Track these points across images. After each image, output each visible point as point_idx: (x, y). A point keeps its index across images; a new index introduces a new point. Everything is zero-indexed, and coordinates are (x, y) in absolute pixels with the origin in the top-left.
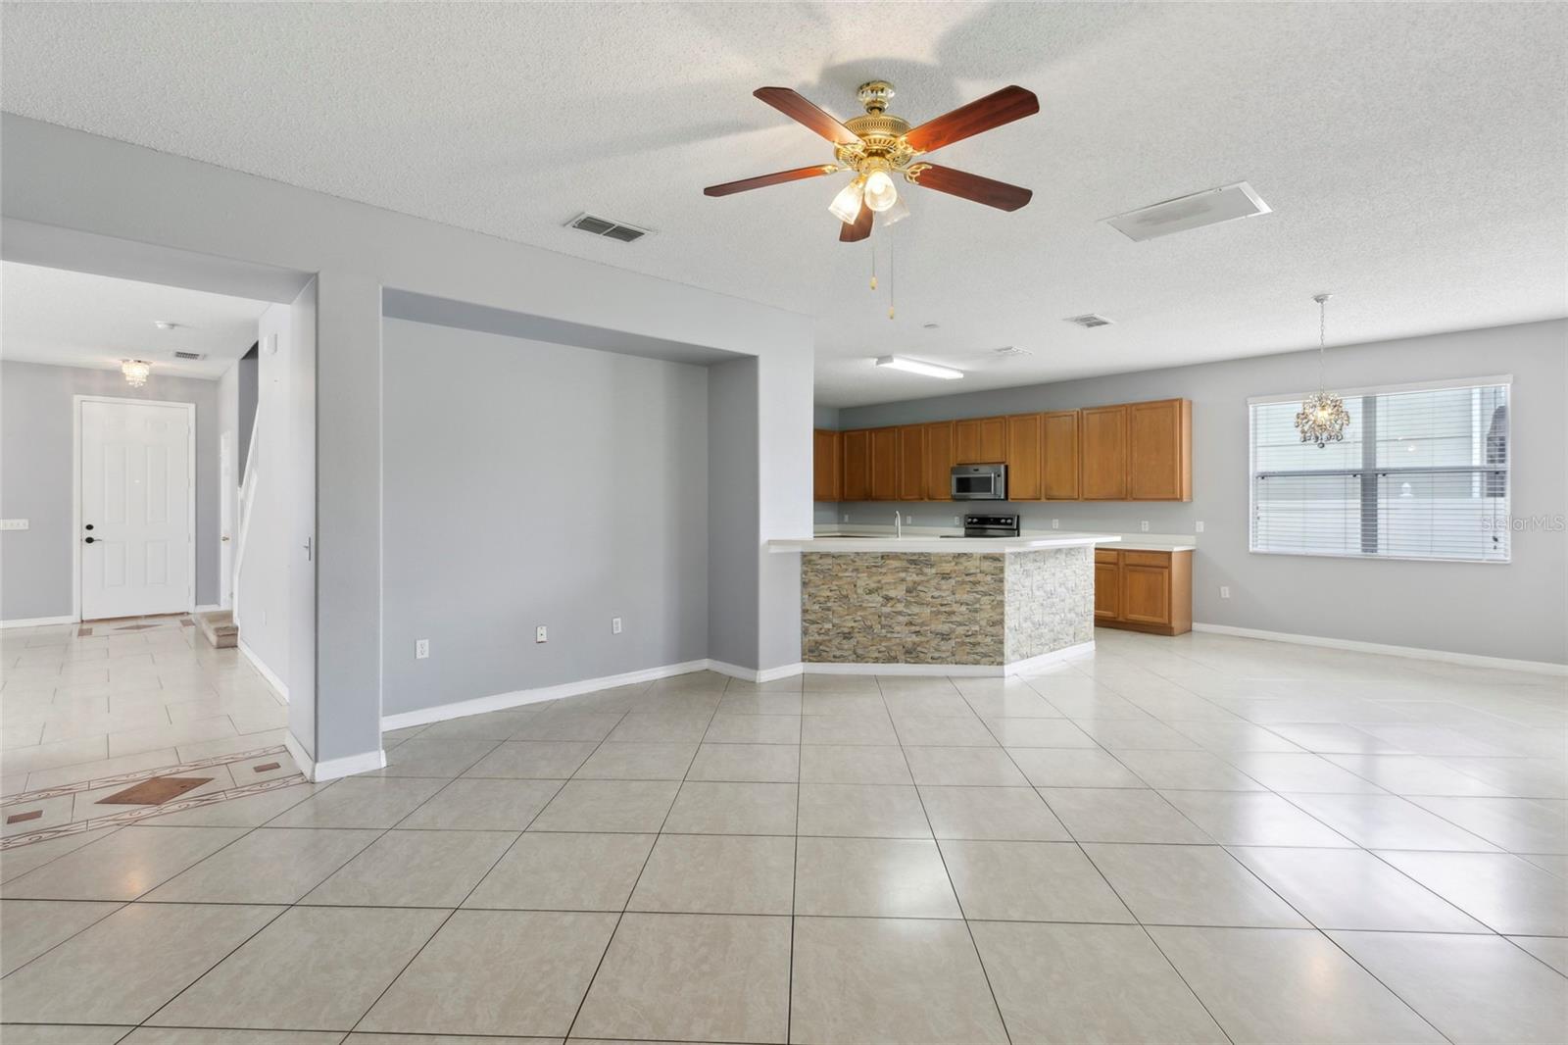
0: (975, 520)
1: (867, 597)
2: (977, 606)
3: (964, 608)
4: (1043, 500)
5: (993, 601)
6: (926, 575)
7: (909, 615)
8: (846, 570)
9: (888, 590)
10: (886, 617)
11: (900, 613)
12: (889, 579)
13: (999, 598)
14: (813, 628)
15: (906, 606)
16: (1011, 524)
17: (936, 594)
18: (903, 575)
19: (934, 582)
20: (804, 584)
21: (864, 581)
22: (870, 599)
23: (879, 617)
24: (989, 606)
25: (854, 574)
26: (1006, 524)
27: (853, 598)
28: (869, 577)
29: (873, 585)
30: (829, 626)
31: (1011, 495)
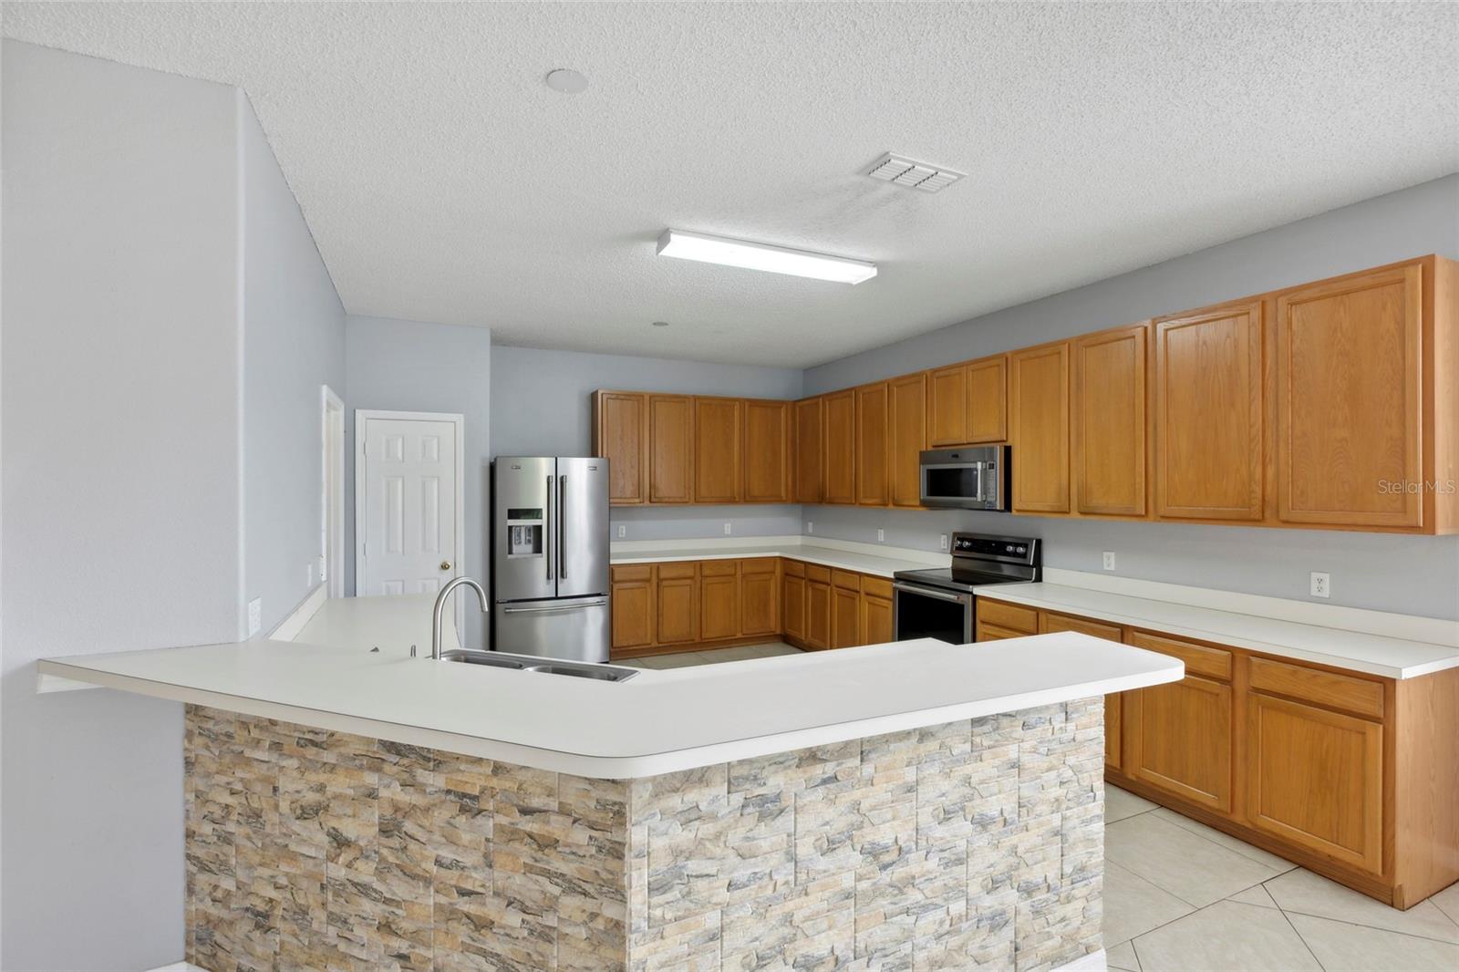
0: (967, 544)
1: (297, 826)
2: (550, 920)
3: (513, 919)
4: (1075, 515)
5: (594, 916)
6: (420, 788)
7: (387, 901)
8: (259, 741)
9: (338, 817)
10: (337, 894)
11: (364, 890)
12: (340, 784)
13: (610, 911)
14: (203, 880)
15: (379, 873)
16: (1024, 556)
17: (447, 854)
18: (371, 779)
19: (441, 816)
20: (189, 764)
21: (294, 784)
22: (304, 834)
23: (323, 887)
24: (583, 933)
25: (274, 757)
26: (1015, 554)
27: (271, 817)
28: (301, 771)
29: (311, 797)
30: (228, 884)
31: (1016, 504)
